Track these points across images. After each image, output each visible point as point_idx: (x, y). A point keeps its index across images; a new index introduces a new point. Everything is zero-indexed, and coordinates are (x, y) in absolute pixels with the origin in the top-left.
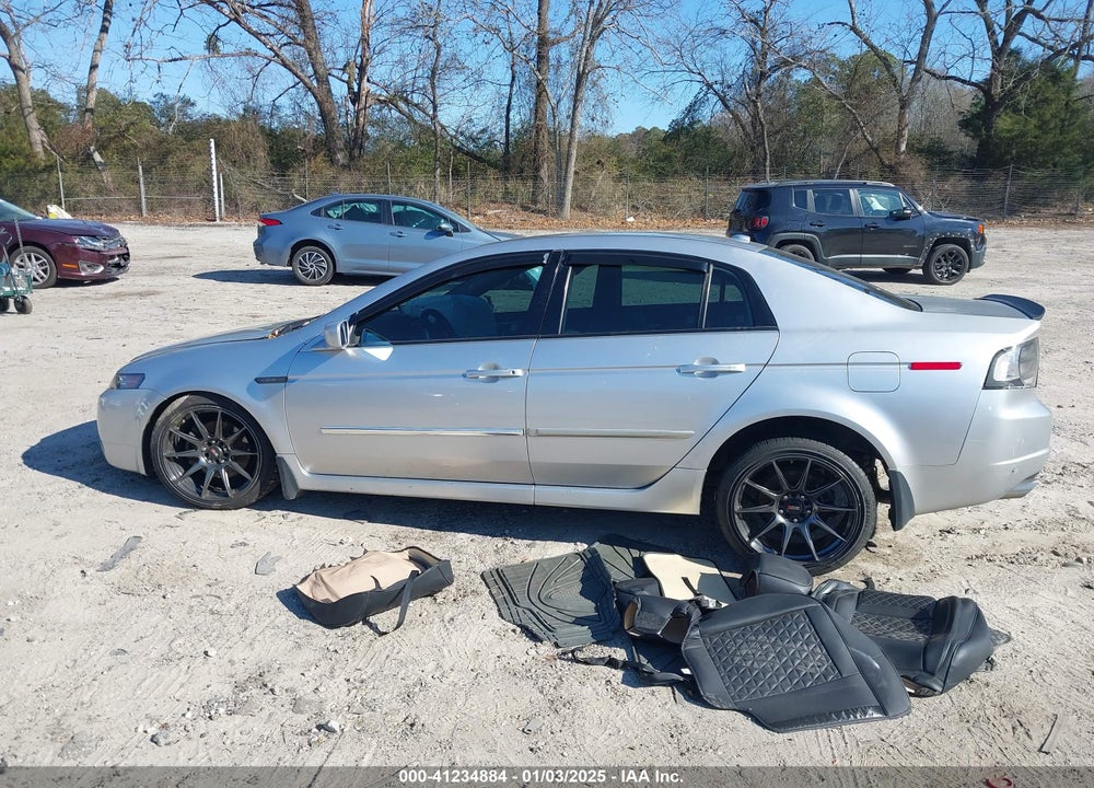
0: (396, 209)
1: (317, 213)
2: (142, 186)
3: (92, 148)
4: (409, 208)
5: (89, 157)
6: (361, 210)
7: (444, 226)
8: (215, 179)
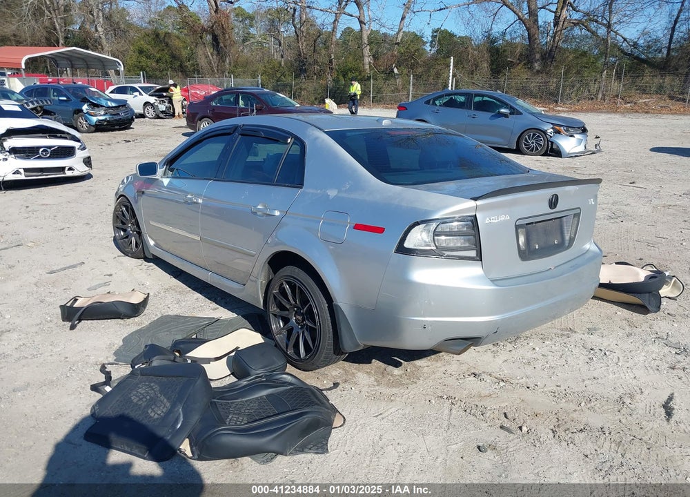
0: (477, 99)
1: (427, 102)
2: (411, 86)
3: (394, 65)
4: (485, 99)
5: (392, 71)
6: (455, 100)
7: (503, 110)
8: (450, 81)
